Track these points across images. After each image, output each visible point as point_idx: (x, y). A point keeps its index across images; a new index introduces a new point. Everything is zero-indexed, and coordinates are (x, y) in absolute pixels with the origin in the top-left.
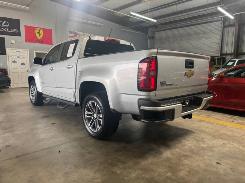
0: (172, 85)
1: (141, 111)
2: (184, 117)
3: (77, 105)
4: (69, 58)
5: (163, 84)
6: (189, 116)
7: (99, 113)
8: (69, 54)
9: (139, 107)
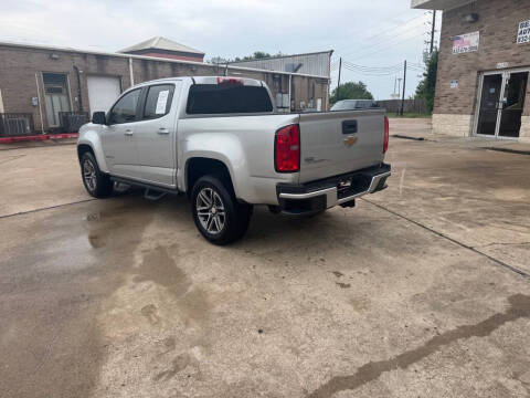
0: (322, 160)
1: (280, 199)
2: (344, 205)
3: (181, 193)
4: (162, 115)
5: (309, 160)
6: (351, 204)
7: (218, 204)
8: (160, 109)
9: (278, 193)
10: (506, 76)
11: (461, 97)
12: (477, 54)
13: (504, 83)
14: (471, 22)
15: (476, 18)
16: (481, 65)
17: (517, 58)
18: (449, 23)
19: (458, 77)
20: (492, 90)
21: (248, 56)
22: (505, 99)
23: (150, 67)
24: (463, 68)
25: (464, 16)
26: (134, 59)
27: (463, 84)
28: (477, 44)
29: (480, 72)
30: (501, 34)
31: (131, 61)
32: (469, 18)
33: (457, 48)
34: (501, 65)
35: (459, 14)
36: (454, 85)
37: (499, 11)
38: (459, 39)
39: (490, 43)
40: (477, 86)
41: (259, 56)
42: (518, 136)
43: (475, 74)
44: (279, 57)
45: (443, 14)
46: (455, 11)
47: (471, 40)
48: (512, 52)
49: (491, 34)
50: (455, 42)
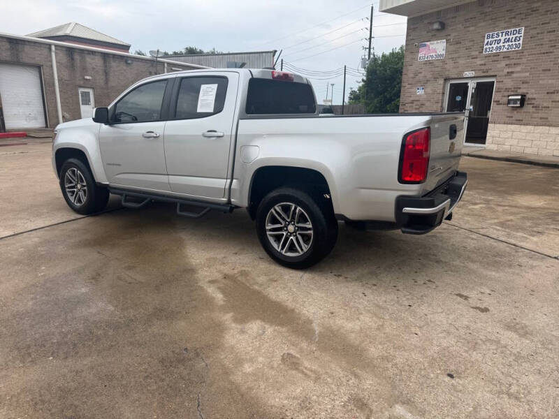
4: (208, 115)
8: (204, 107)
9: (399, 208)
10: (472, 85)
11: (428, 104)
12: (444, 62)
13: (471, 91)
14: (438, 30)
15: (443, 26)
16: (447, 73)
17: (483, 67)
18: (414, 29)
19: (424, 83)
20: (459, 98)
21: (178, 51)
22: (471, 107)
23: (77, 57)
24: (429, 76)
25: (431, 23)
26: (56, 46)
27: (429, 90)
28: (444, 52)
29: (446, 80)
30: (469, 44)
31: (53, 48)
32: (436, 26)
33: (423, 54)
34: (468, 74)
35: (426, 22)
36: (420, 92)
37: (466, 20)
38: (425, 45)
39: (456, 52)
40: (443, 93)
41: (191, 52)
42: (484, 143)
43: (441, 82)
44: (213, 54)
45: (408, 20)
46: (421, 18)
47: (438, 48)
48: (479, 62)
49: (458, 43)
50: (421, 49)
